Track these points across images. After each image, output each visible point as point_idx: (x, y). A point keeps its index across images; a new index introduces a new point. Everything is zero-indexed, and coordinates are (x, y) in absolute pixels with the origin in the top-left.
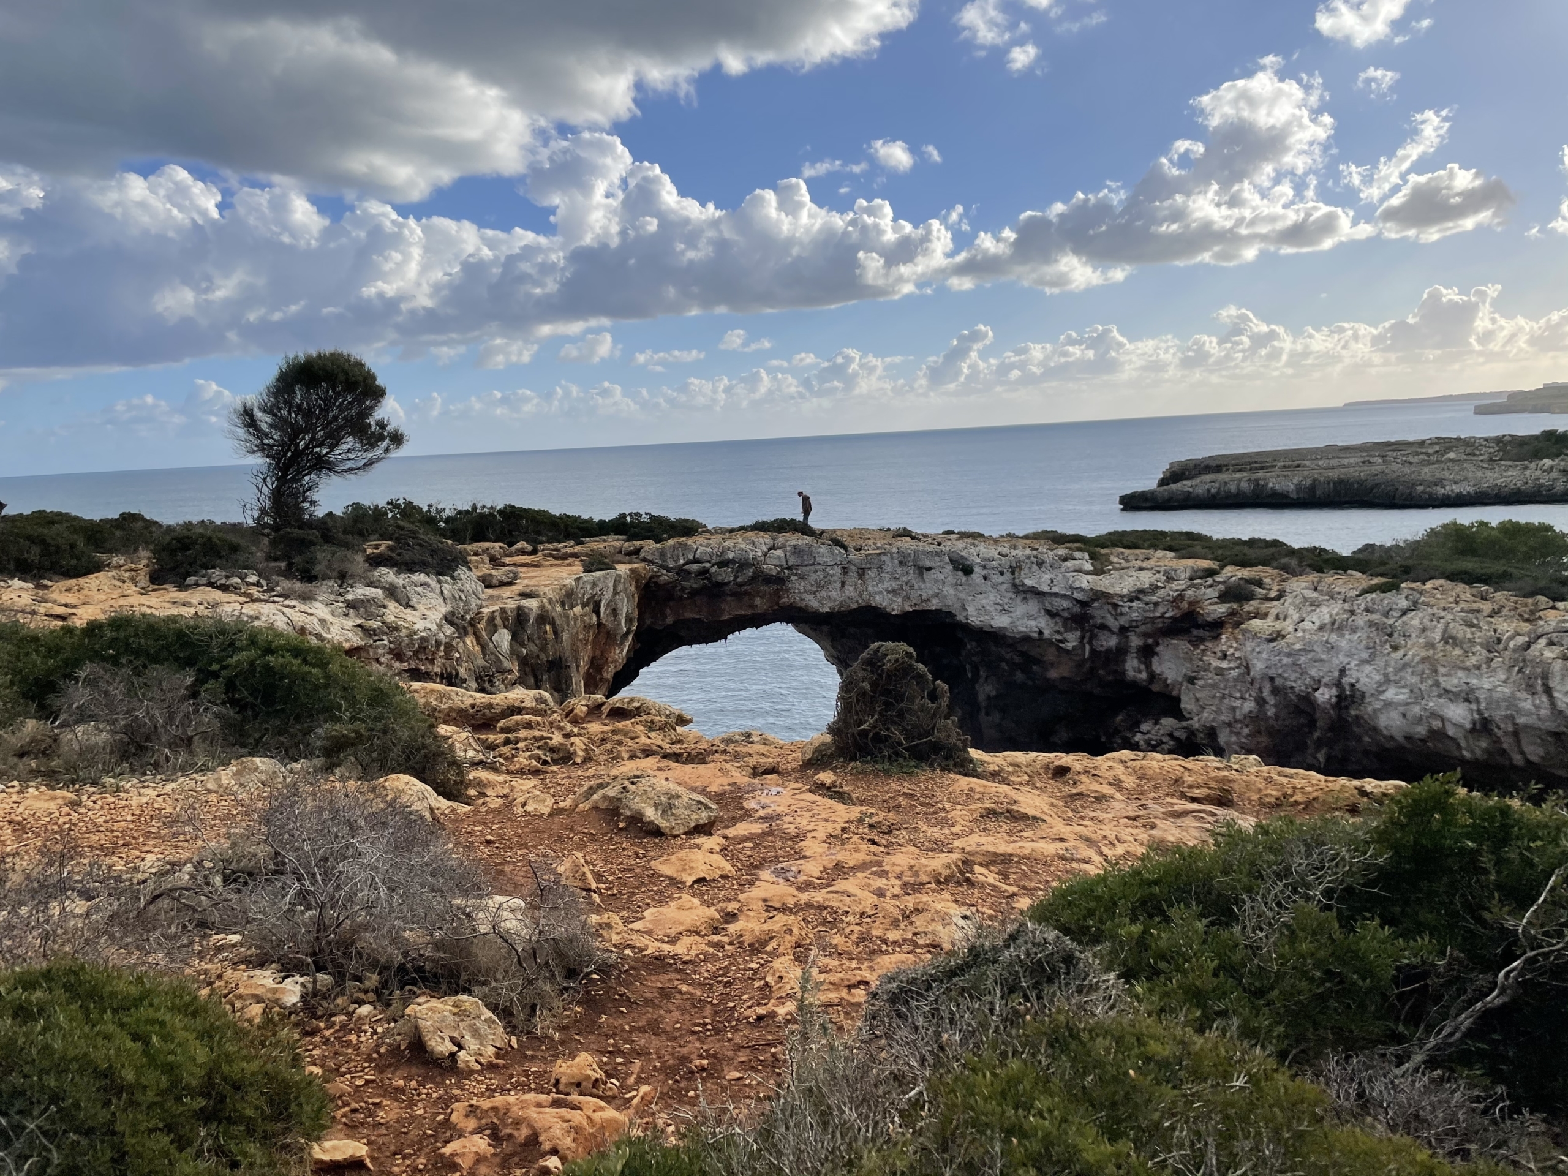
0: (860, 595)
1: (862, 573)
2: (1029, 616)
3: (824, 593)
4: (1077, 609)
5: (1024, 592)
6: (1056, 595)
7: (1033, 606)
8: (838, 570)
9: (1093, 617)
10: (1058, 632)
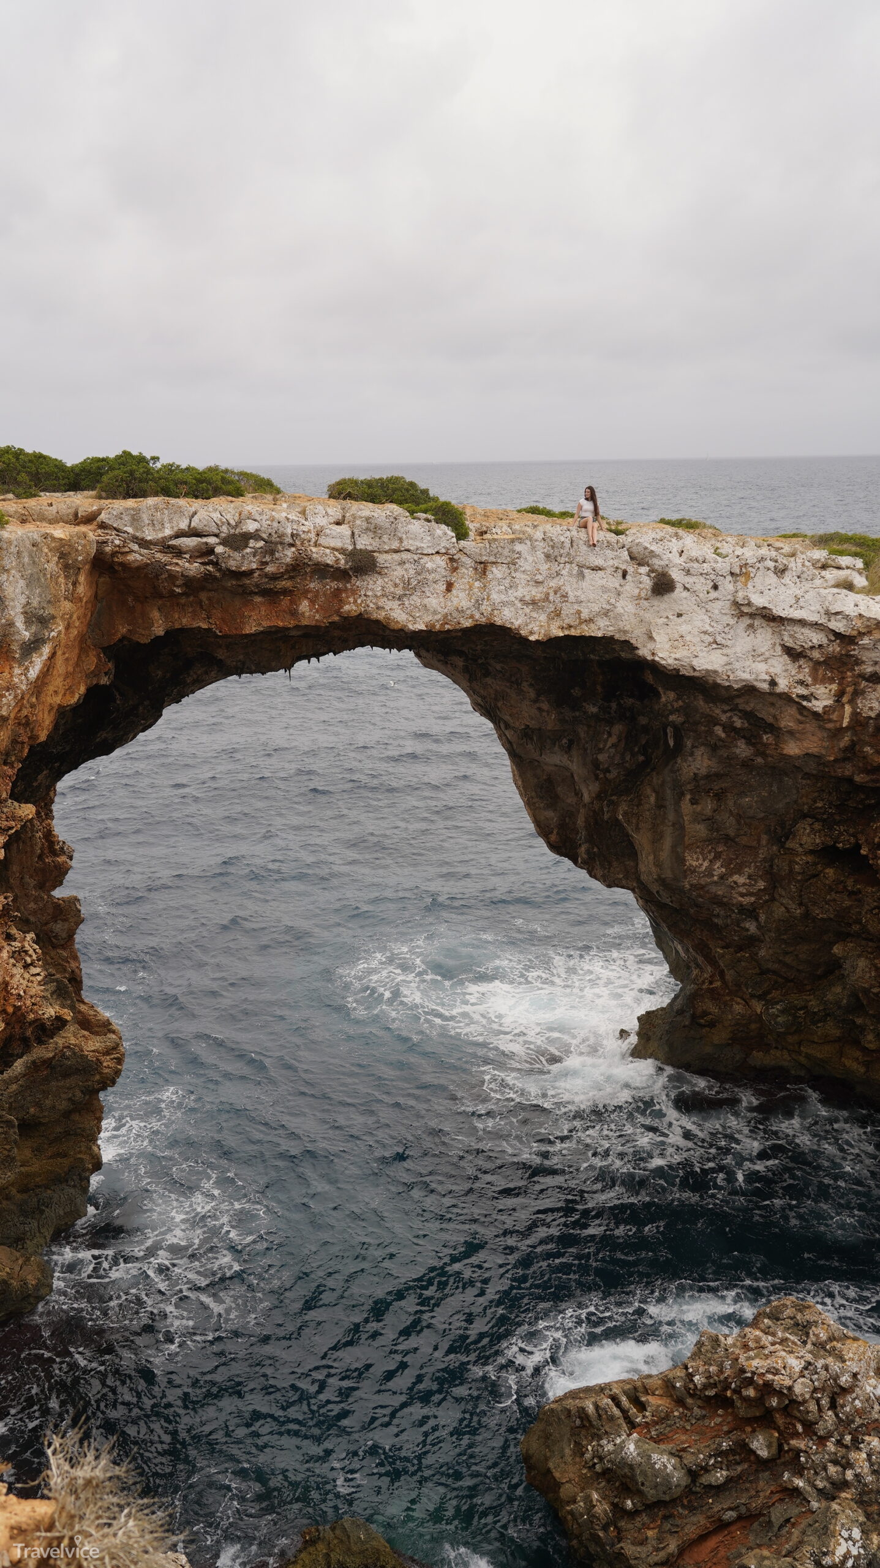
0: (478, 604)
1: (482, 568)
2: (755, 655)
3: (416, 599)
4: (835, 648)
5: (752, 616)
6: (802, 623)
7: (764, 638)
8: (441, 562)
9: (858, 662)
10: (801, 683)
